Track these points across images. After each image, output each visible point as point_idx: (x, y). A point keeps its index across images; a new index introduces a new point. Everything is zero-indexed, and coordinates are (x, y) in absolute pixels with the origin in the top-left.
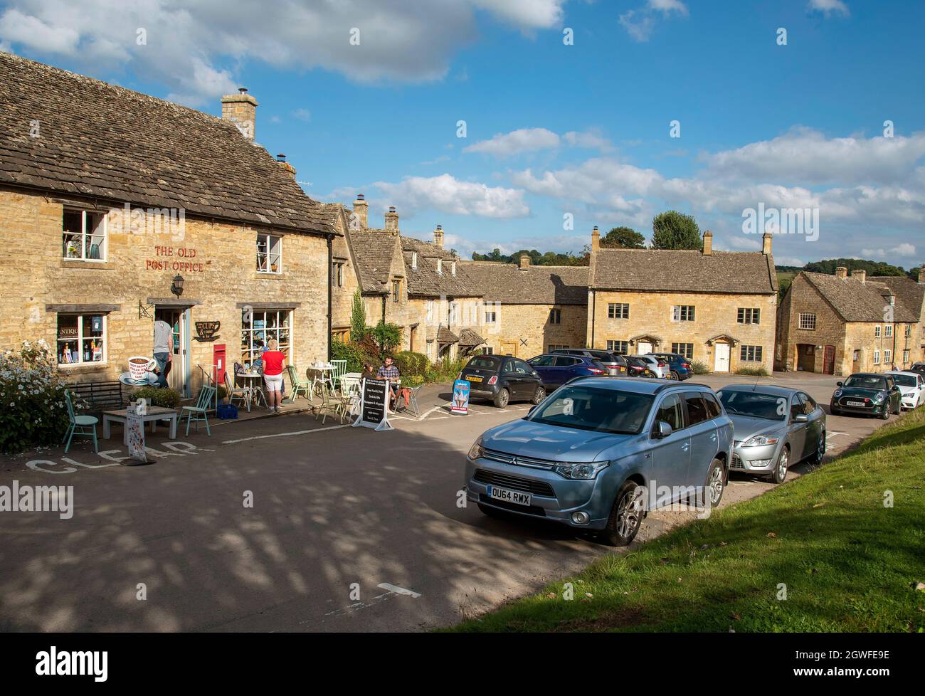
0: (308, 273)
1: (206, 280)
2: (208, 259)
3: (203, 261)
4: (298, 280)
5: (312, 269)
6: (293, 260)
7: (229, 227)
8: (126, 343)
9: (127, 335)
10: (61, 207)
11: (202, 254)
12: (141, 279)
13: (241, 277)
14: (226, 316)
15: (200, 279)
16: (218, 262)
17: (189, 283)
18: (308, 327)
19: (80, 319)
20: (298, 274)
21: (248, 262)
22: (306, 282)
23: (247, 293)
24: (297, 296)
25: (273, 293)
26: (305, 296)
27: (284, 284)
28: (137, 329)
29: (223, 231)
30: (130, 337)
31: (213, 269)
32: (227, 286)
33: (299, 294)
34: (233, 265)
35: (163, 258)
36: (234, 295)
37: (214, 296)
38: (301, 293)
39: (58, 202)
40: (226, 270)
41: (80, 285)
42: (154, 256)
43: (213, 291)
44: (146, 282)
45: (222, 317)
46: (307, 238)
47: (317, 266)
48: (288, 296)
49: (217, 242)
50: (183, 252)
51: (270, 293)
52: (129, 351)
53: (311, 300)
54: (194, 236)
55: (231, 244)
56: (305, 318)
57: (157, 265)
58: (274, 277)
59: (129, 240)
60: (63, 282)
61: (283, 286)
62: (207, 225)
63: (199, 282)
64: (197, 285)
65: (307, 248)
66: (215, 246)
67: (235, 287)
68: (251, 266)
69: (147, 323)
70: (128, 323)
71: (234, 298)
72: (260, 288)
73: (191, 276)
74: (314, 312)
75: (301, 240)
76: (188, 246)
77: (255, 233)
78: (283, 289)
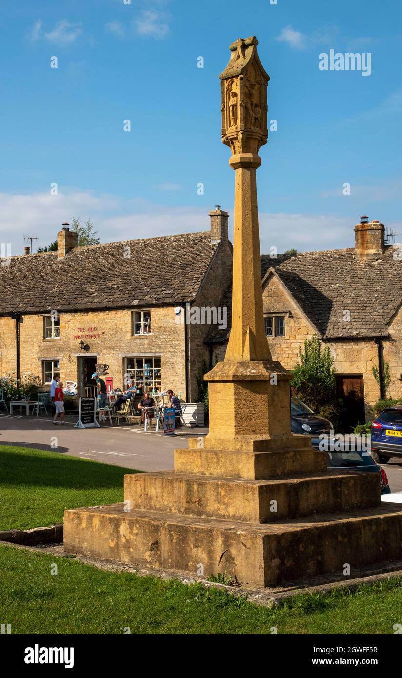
0: (169, 331)
1: (102, 342)
2: (103, 331)
3: (100, 332)
4: (161, 337)
5: (173, 329)
6: (157, 324)
7: (115, 312)
8: (65, 375)
9: (66, 371)
10: (42, 317)
11: (100, 329)
12: (72, 344)
13: (122, 339)
14: (113, 361)
15: (98, 342)
16: (108, 332)
17: (93, 345)
18: (170, 368)
19: (53, 363)
20: (162, 333)
21: (126, 329)
22: (167, 338)
23: (125, 347)
24: (160, 347)
25: (143, 347)
26: (167, 347)
27: (150, 340)
28: (69, 368)
29: (111, 314)
30: (67, 372)
31: (105, 336)
32: (113, 345)
33: (161, 346)
34: (117, 332)
35: (81, 333)
36: (117, 349)
37: (105, 351)
38: (163, 346)
39: (41, 316)
40: (113, 336)
41: (48, 349)
42: (77, 333)
43: (105, 348)
44: (73, 345)
45: (110, 362)
46: (168, 308)
47: (177, 326)
48: (153, 348)
49: (107, 320)
50: (90, 330)
51: (140, 347)
52: (67, 378)
53: (172, 350)
54: (95, 320)
55: (115, 321)
56: (167, 362)
57: (78, 337)
58: (143, 337)
59: (67, 327)
60: (43, 348)
61: (149, 342)
62: (102, 313)
63: (98, 344)
64: (97, 345)
65: (169, 315)
66: (107, 324)
67: (118, 345)
68: (128, 332)
69: (73, 365)
70: (66, 365)
71: (117, 351)
72: (134, 344)
73: (94, 341)
74: (175, 357)
75: (163, 311)
76: (93, 326)
77: (129, 312)
78: (150, 344)
